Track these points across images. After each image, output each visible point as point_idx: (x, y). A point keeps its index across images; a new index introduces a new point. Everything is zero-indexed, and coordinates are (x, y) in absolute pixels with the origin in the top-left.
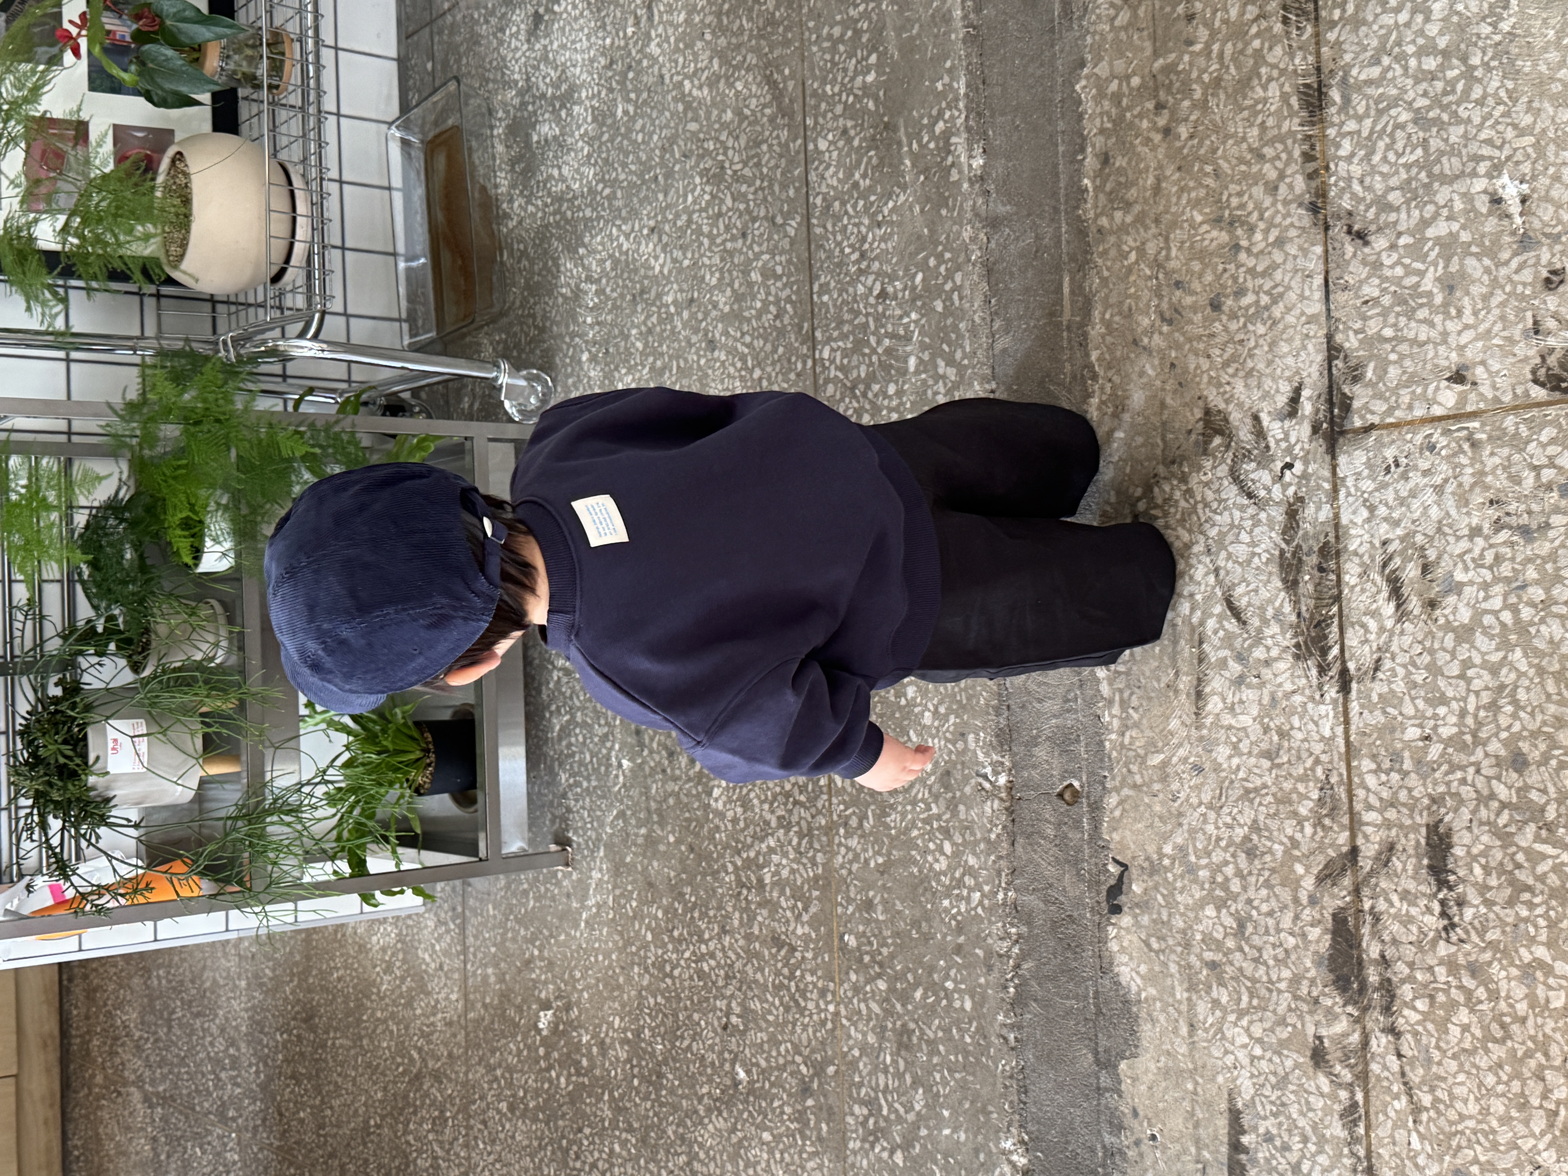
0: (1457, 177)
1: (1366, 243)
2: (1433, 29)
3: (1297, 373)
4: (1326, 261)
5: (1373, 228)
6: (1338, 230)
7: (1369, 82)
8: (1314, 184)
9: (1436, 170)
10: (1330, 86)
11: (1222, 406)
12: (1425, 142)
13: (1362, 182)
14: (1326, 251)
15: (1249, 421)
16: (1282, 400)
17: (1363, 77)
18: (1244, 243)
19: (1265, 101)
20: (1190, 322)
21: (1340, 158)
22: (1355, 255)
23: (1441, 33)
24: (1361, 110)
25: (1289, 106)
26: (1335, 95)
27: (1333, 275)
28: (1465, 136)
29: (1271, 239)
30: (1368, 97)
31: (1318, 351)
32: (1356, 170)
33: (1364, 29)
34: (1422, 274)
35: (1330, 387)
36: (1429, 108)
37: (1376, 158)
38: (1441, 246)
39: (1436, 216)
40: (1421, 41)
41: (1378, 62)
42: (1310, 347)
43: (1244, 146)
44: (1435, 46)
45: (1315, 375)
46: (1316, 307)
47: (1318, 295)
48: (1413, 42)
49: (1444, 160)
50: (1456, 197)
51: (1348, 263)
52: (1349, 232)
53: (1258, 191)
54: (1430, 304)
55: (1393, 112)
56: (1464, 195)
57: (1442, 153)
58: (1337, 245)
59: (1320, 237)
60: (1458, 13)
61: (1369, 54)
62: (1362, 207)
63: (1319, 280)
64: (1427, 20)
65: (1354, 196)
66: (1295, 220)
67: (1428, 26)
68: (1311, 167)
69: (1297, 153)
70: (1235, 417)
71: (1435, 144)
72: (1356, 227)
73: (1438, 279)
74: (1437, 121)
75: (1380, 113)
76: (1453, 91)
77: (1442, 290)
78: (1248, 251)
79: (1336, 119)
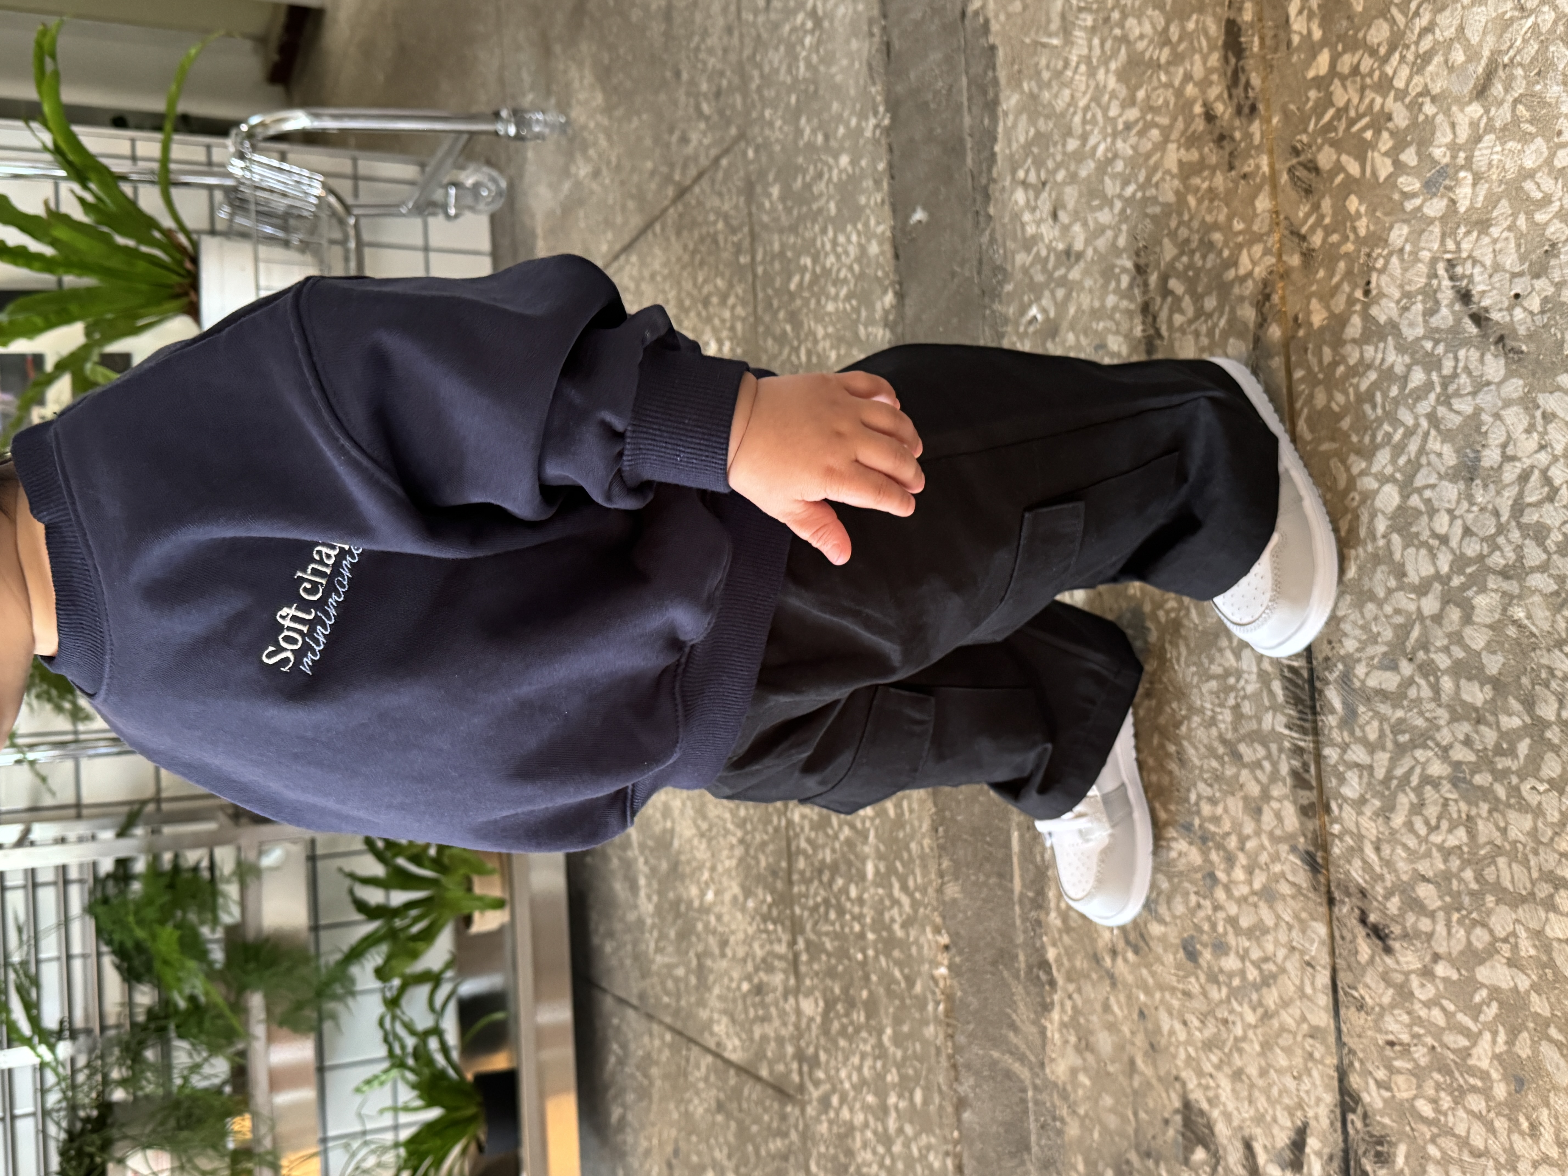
0: (1523, 900)
1: (1388, 950)
2: (1477, 639)
3: (1300, 1105)
4: (1333, 953)
5: (1397, 930)
6: (1345, 909)
7: (1382, 694)
8: (1311, 825)
9: (1490, 874)
10: (1327, 683)
11: (1205, 1106)
12: (1470, 823)
13: (1378, 849)
14: (1332, 937)
15: (1239, 1145)
16: (1283, 1138)
17: (1372, 683)
18: (1221, 875)
19: (1239, 674)
20: (1159, 960)
21: (1345, 799)
22: (1371, 961)
23: (1490, 647)
24: (1372, 735)
25: (1271, 693)
26: (1333, 696)
27: (1344, 978)
28: (1534, 833)
29: (1257, 886)
30: (1383, 719)
31: (1327, 1088)
32: (1371, 828)
33: (1370, 608)
34: (1474, 1038)
35: (1346, 1152)
36: (1475, 769)
37: (1398, 820)
38: (1501, 1004)
39: (1491, 951)
40: (1458, 653)
41: (1394, 667)
42: (1315, 1073)
43: (1214, 732)
44: (1481, 668)
45: (1325, 1122)
46: (1322, 1018)
47: (1324, 1000)
48: (1446, 650)
49: (1502, 861)
50: (1523, 934)
51: (1364, 969)
52: (1363, 920)
53: (1235, 805)
54: (1486, 1093)
55: (1419, 754)
56: (1538, 934)
57: (1498, 850)
58: (1349, 936)
59: (1323, 910)
60: (1515, 623)
61: (1382, 649)
62: (1380, 889)
63: (1323, 978)
64: (1467, 619)
65: (1367, 866)
66: (1287, 868)
67: (1468, 631)
68: (1307, 797)
69: (1284, 769)
70: (1222, 1130)
71: (1485, 830)
72: (1372, 918)
73: (1497, 1057)
74: (1486, 793)
75: (1401, 750)
76: (1512, 752)
77: (1505, 1078)
78: (1227, 889)
79: (1336, 735)
